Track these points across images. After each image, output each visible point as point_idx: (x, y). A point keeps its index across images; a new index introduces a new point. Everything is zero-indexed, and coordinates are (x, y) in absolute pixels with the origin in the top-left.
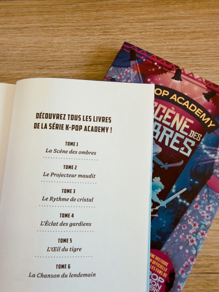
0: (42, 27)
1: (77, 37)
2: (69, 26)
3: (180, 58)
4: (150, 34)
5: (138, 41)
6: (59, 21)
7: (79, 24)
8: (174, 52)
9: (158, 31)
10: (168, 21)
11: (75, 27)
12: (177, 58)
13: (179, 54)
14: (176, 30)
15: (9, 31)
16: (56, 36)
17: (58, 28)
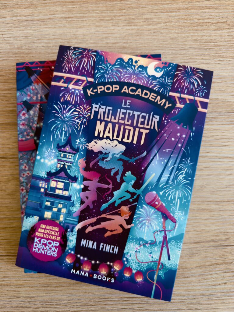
0: (66, 18)
1: (102, 27)
2: (93, 17)
3: (204, 49)
4: (174, 25)
5: (162, 31)
6: (83, 12)
7: (104, 14)
8: (198, 43)
9: (183, 22)
10: (192, 11)
11: (99, 17)
12: (201, 49)
13: (204, 46)
14: (200, 21)
15: (33, 23)
16: (80, 27)
17: (82, 19)
